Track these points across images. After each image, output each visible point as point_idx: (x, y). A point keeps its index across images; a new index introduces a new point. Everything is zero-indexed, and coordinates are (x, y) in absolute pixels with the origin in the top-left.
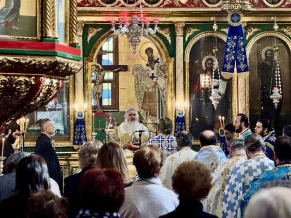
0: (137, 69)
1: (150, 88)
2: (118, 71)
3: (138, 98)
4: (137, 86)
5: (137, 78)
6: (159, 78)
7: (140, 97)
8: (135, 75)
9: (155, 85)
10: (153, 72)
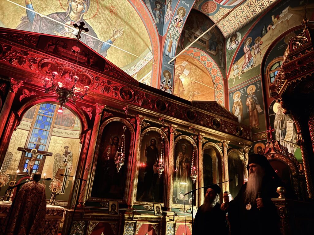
0: (57, 156)
1: (62, 167)
2: (46, 155)
3: (54, 171)
4: (55, 165)
5: (56, 161)
6: (69, 162)
7: (55, 171)
8: (55, 159)
9: (66, 165)
10: (66, 158)
